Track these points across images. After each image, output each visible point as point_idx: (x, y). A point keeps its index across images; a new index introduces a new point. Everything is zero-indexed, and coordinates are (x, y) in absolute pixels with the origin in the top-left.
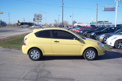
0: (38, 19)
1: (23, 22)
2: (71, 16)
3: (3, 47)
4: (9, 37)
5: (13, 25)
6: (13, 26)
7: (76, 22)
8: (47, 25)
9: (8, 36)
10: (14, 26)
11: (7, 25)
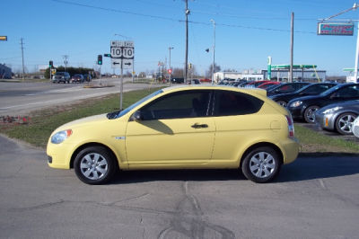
0: (122, 58)
1: (64, 66)
2: (208, 51)
3: (32, 143)
4: (36, 112)
5: (31, 75)
6: (32, 77)
7: (218, 69)
8: (136, 76)
9: (35, 109)
10: (35, 78)
11: (13, 75)
